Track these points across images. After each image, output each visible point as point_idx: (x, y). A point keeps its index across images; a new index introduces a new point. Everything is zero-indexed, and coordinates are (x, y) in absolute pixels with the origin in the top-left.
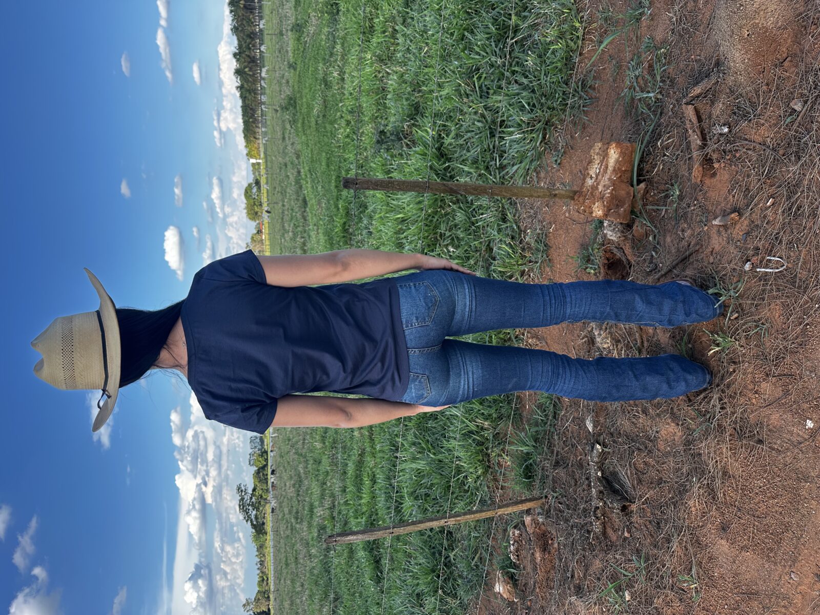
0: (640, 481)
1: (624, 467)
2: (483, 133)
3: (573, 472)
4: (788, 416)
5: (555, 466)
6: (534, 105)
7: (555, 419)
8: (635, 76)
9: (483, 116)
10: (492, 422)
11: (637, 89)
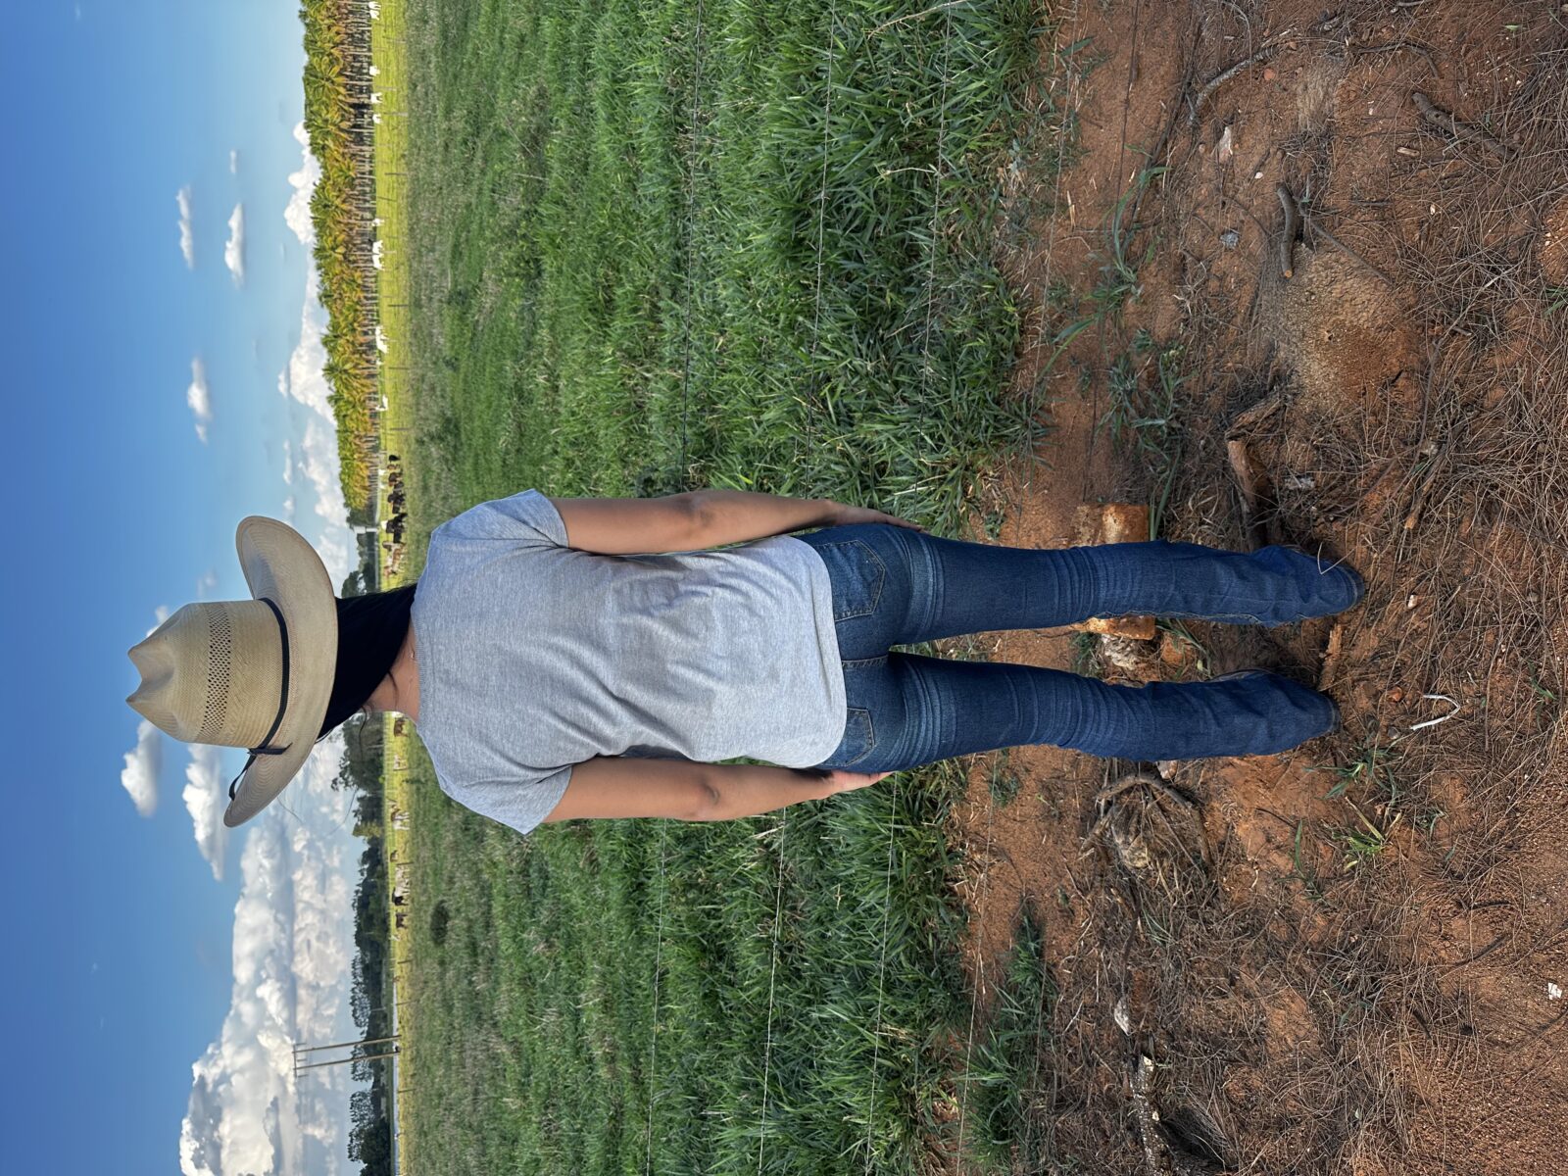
0: (1243, 1126)
1: (1205, 1099)
2: (848, 483)
3: (1096, 1115)
4: (1513, 979)
5: (1057, 1107)
6: (941, 438)
7: (1047, 1011)
8: (1125, 391)
9: (845, 455)
10: (914, 1028)
11: (1132, 411)
